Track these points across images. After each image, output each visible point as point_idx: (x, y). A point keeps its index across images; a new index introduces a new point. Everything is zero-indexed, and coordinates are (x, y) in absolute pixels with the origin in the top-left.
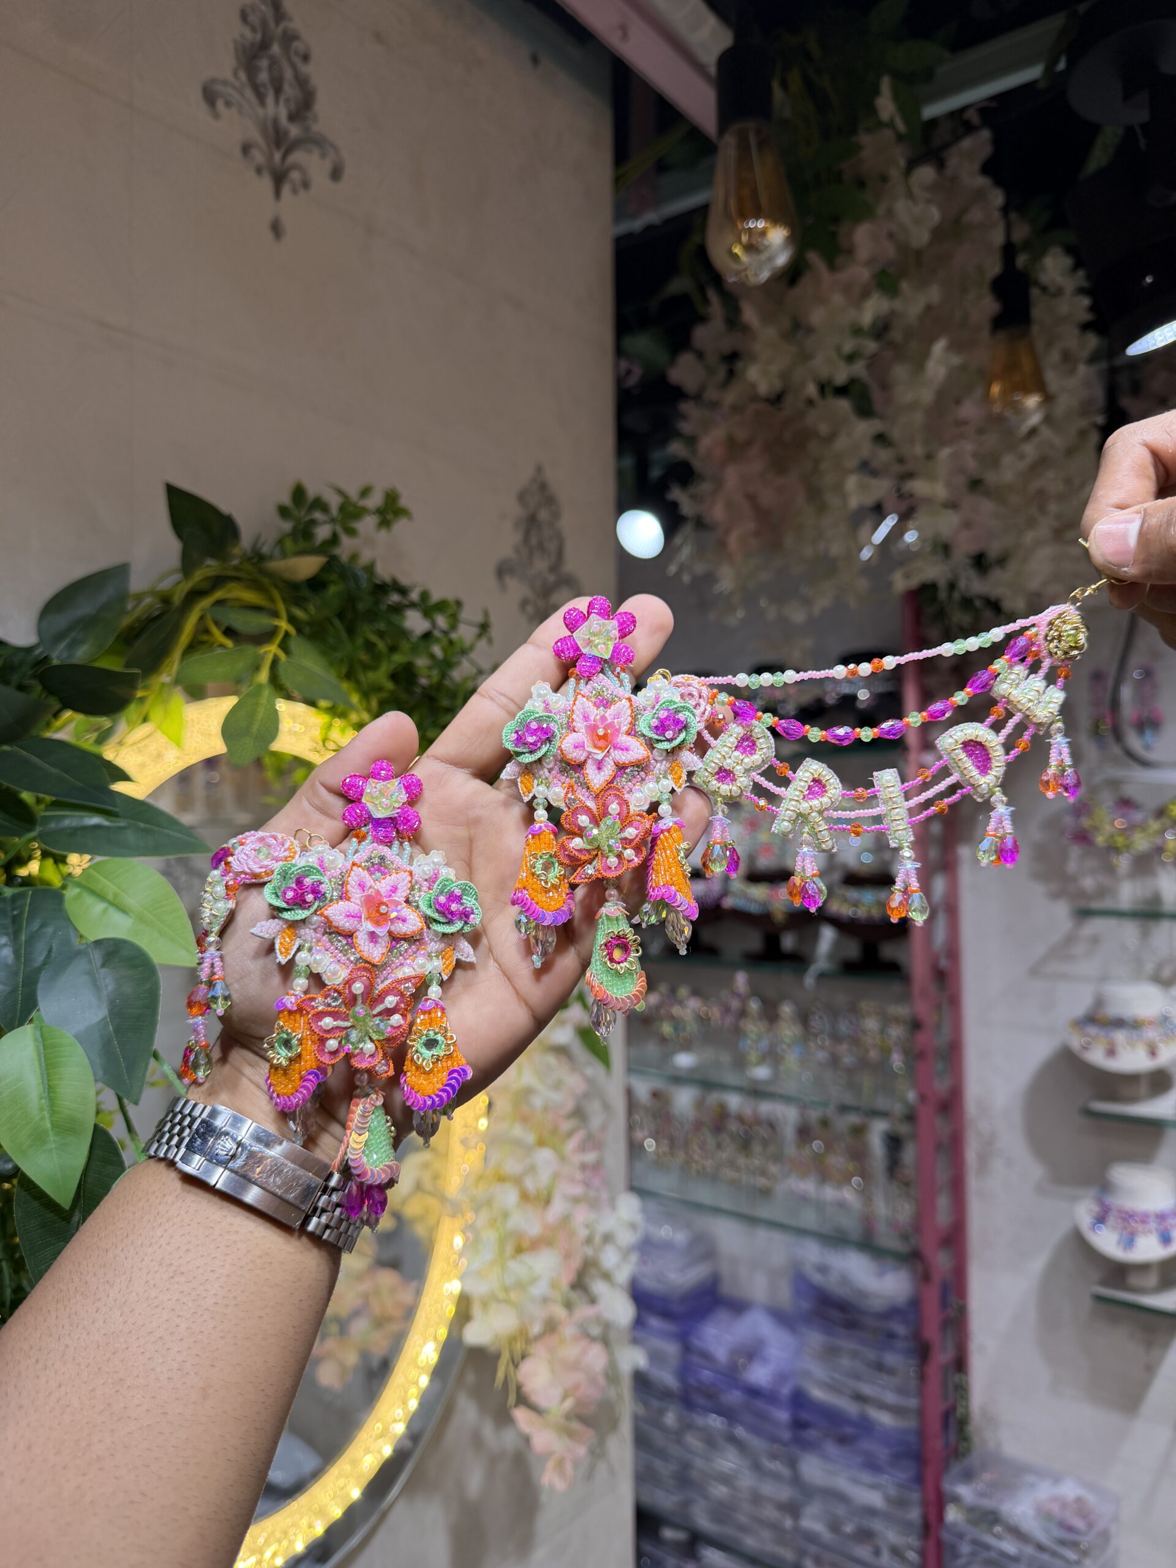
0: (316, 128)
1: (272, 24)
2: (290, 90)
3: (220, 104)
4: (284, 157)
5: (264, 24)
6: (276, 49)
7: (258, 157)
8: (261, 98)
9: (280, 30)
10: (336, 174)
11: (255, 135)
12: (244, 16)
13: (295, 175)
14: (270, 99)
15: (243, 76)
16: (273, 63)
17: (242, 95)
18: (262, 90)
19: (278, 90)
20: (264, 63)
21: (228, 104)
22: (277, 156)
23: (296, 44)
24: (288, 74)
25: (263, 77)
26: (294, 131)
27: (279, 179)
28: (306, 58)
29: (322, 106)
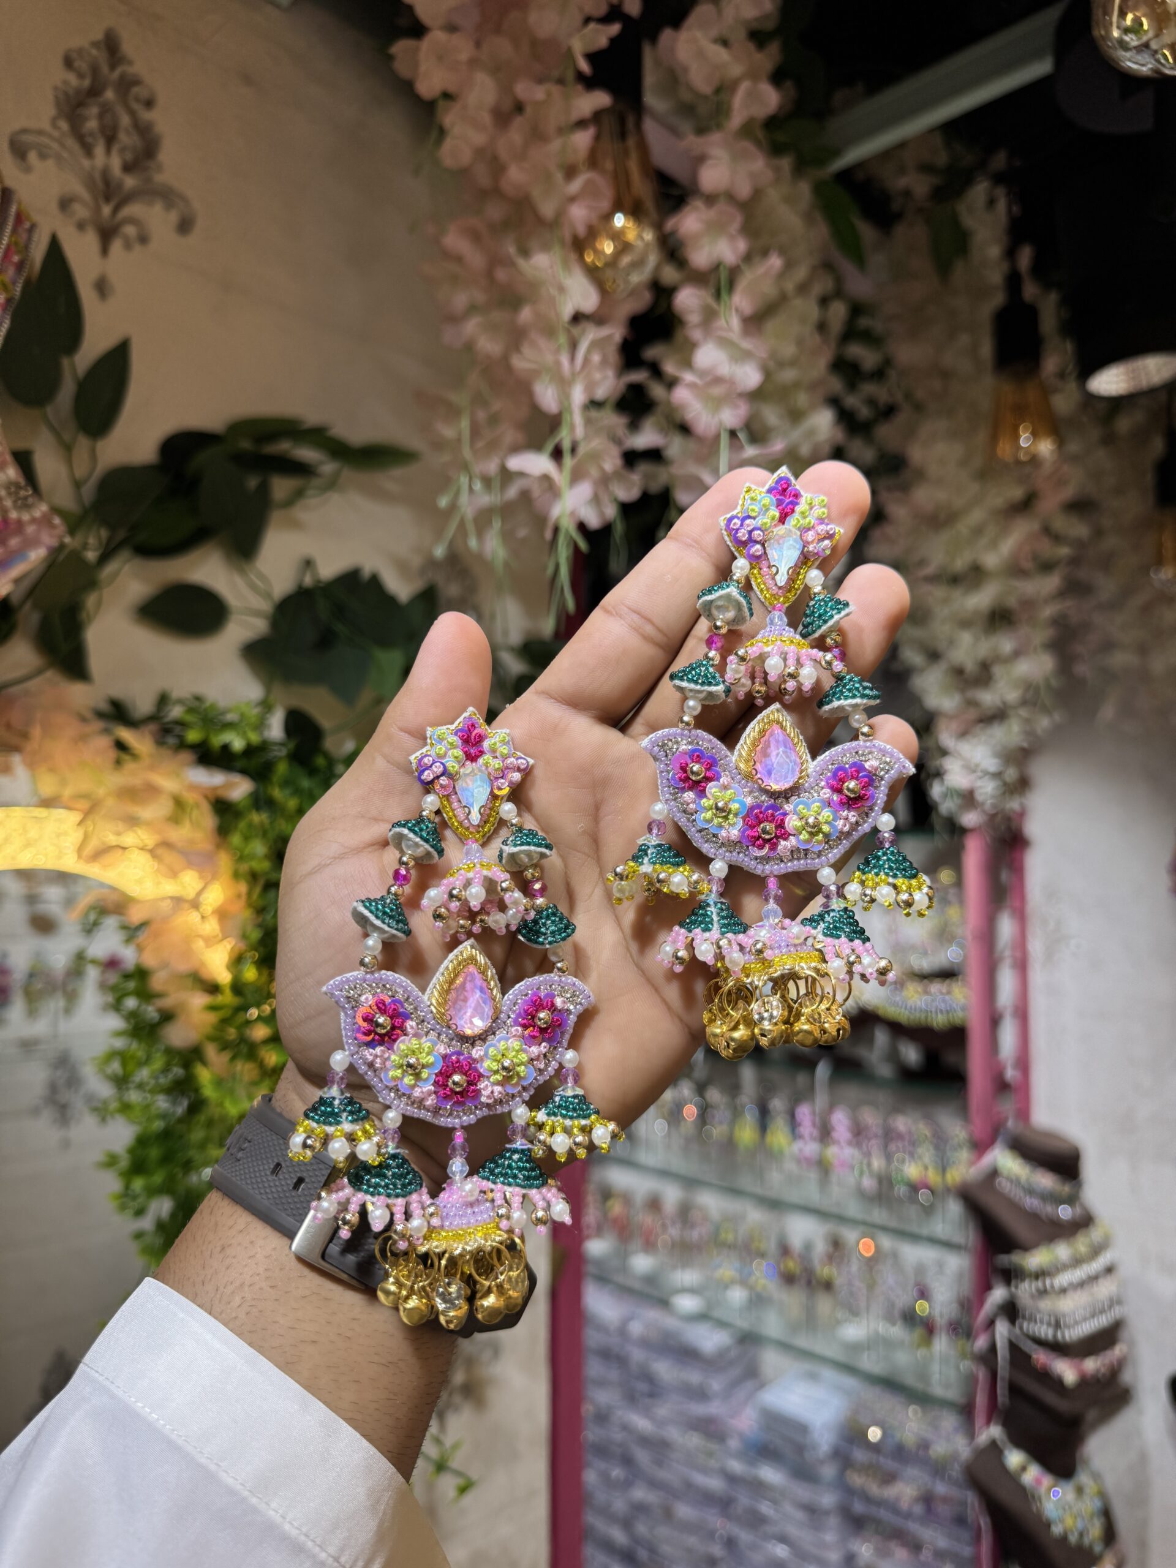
0: (160, 178)
1: (105, 69)
2: (127, 138)
3: (32, 156)
4: (116, 210)
5: (95, 70)
6: (109, 95)
7: (81, 211)
8: (88, 150)
9: (115, 75)
10: (185, 226)
11: (78, 188)
12: (68, 63)
13: (130, 230)
14: (99, 150)
15: (64, 125)
16: (106, 110)
17: (62, 145)
18: (89, 140)
19: (110, 140)
20: (94, 111)
21: (43, 156)
22: (107, 210)
23: (135, 90)
24: (125, 120)
25: (92, 124)
27: (107, 235)
28: (149, 104)
29: (167, 155)
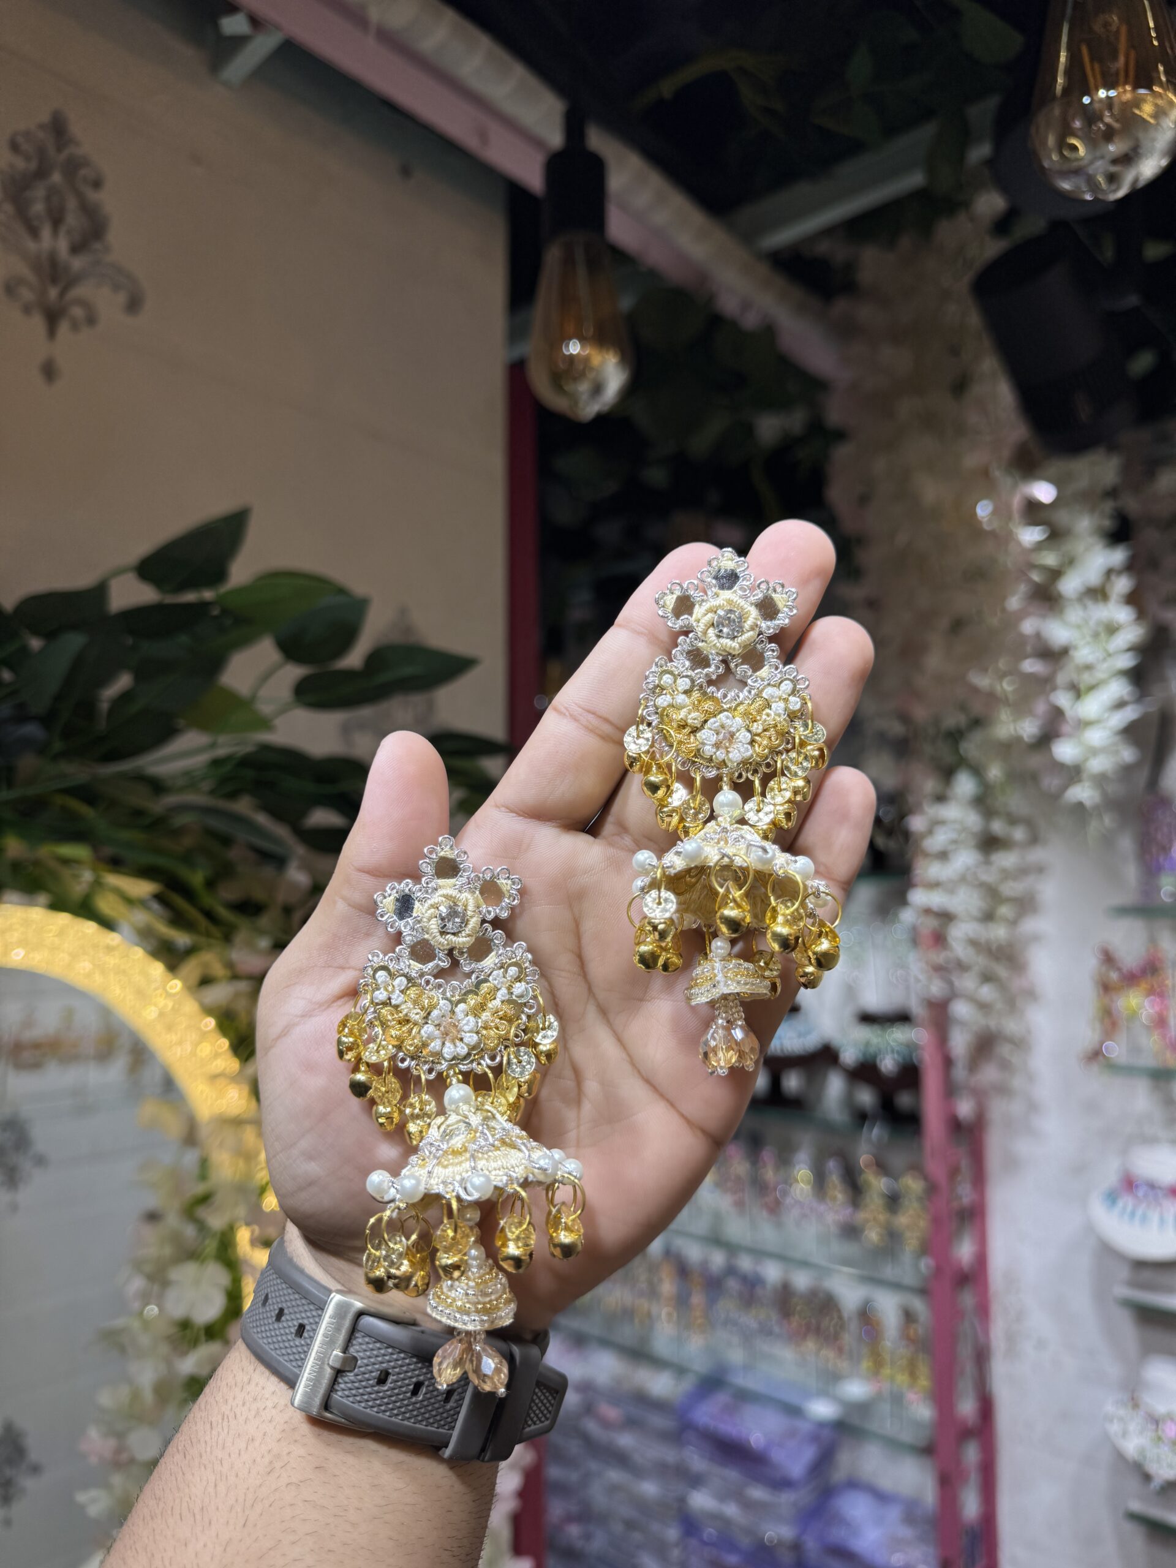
0: (110, 259)
1: (52, 151)
2: (73, 219)
4: (62, 294)
5: (42, 152)
6: (56, 177)
7: (27, 295)
8: (33, 231)
9: (63, 156)
10: (134, 304)
11: (23, 270)
12: (14, 147)
13: (78, 312)
14: (46, 233)
15: (9, 208)
16: (52, 192)
17: (9, 230)
18: (36, 223)
19: (57, 221)
22: (53, 293)
23: (83, 172)
24: (72, 204)
25: (38, 208)
26: (77, 263)
27: (53, 318)
28: (97, 184)
29: (114, 235)
